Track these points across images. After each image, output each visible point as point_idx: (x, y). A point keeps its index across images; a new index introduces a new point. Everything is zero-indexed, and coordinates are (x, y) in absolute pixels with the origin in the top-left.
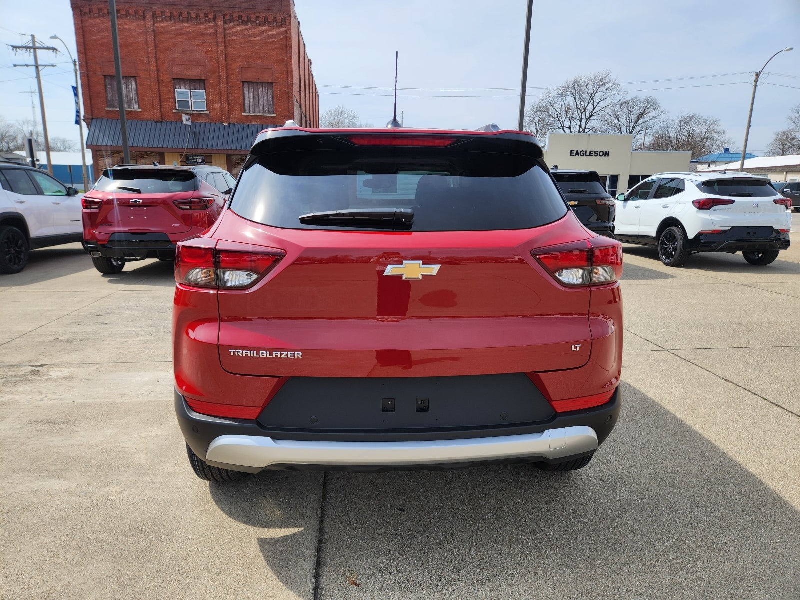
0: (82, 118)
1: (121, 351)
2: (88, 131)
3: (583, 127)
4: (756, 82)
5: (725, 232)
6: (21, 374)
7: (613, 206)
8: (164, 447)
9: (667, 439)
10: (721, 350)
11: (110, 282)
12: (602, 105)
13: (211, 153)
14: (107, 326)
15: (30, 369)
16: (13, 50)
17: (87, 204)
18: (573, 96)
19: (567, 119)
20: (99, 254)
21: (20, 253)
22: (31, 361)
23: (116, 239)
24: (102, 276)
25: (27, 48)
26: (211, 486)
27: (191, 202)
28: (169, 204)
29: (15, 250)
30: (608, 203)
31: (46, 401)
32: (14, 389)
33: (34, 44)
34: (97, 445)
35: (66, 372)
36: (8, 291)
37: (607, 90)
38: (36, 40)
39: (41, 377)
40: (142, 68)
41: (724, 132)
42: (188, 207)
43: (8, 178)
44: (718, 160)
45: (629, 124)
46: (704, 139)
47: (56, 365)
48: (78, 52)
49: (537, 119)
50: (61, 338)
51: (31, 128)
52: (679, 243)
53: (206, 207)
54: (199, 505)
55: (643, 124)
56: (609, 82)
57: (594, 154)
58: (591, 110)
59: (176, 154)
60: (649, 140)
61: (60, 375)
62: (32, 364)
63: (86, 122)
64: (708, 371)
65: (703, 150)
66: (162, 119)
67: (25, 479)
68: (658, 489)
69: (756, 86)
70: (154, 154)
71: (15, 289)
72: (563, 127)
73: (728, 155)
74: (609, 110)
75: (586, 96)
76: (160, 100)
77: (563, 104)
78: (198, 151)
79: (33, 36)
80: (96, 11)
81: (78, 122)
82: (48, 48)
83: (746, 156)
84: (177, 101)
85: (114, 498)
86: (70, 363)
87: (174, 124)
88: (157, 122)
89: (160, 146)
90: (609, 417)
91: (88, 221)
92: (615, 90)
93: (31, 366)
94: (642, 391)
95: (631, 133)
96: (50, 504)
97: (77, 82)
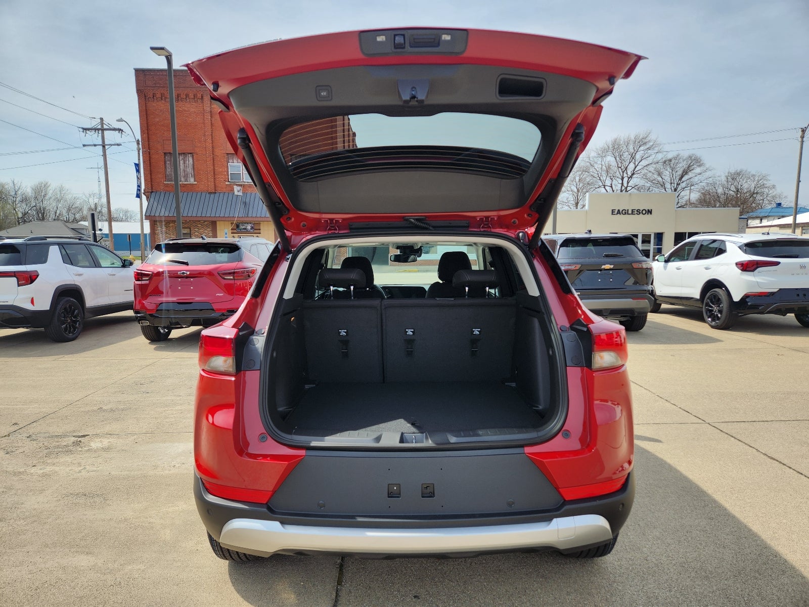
0: (143, 191)
1: (159, 421)
2: (147, 204)
3: (625, 185)
4: (802, 137)
5: (773, 294)
6: (65, 444)
7: (651, 269)
8: (189, 523)
9: (701, 523)
10: (766, 423)
11: (155, 349)
12: (644, 163)
13: (259, 220)
14: (148, 395)
15: (73, 439)
16: (83, 132)
17: (139, 276)
18: (613, 155)
19: (608, 178)
20: (147, 323)
21: (75, 322)
22: (74, 431)
23: (164, 308)
24: (149, 343)
25: (95, 129)
26: (230, 565)
27: (234, 273)
28: (213, 275)
29: (71, 320)
30: (644, 266)
31: (84, 473)
32: (55, 461)
33: (102, 126)
34: (126, 520)
35: (106, 442)
36: (60, 359)
37: (649, 149)
38: (104, 122)
39: (82, 447)
40: (199, 145)
41: (774, 187)
42: (232, 277)
43: (68, 252)
44: (770, 214)
45: (672, 181)
46: (754, 193)
47: (97, 435)
48: (141, 132)
49: (577, 179)
50: (104, 408)
51: (96, 201)
52: (725, 305)
53: (249, 276)
54: (216, 586)
55: (688, 181)
56: (649, 141)
57: (636, 212)
58: (633, 169)
59: (227, 222)
60: (695, 196)
61: (99, 445)
62: (74, 434)
63: (146, 195)
64: (751, 447)
65: (754, 205)
66: (215, 190)
67: (56, 554)
68: (688, 580)
69: (802, 142)
70: (206, 223)
71: (68, 358)
72: (604, 186)
73: (779, 209)
74: (651, 168)
75: (626, 156)
76: (214, 173)
77: (603, 163)
78: (246, 219)
79: (102, 119)
80: (159, 95)
81: (138, 196)
82: (114, 129)
83: (797, 210)
84: (229, 174)
85: (137, 576)
86: (110, 433)
87: (226, 195)
88: (210, 193)
89: (213, 215)
90: (621, 506)
91: (139, 291)
92: (657, 149)
93: (74, 436)
94: (678, 468)
95: (675, 190)
96: (76, 581)
97: (139, 159)
